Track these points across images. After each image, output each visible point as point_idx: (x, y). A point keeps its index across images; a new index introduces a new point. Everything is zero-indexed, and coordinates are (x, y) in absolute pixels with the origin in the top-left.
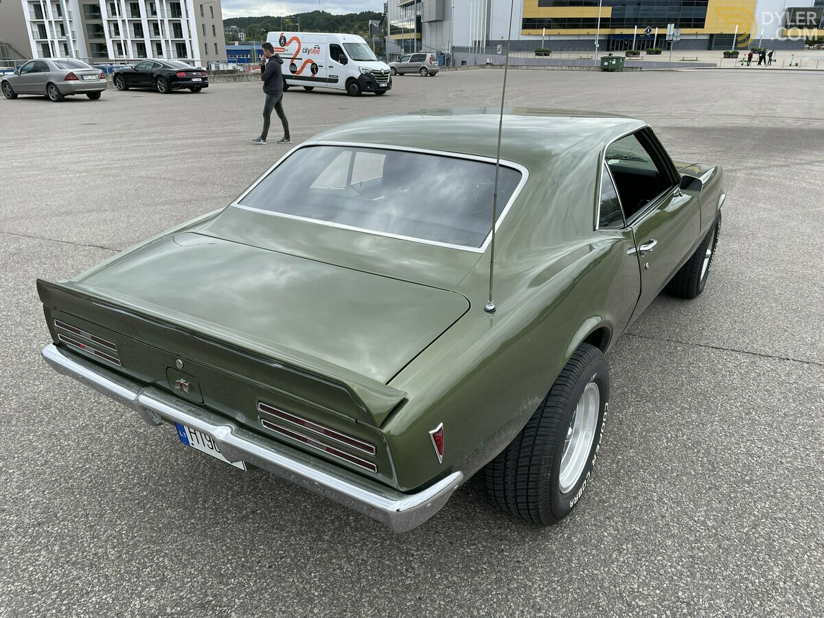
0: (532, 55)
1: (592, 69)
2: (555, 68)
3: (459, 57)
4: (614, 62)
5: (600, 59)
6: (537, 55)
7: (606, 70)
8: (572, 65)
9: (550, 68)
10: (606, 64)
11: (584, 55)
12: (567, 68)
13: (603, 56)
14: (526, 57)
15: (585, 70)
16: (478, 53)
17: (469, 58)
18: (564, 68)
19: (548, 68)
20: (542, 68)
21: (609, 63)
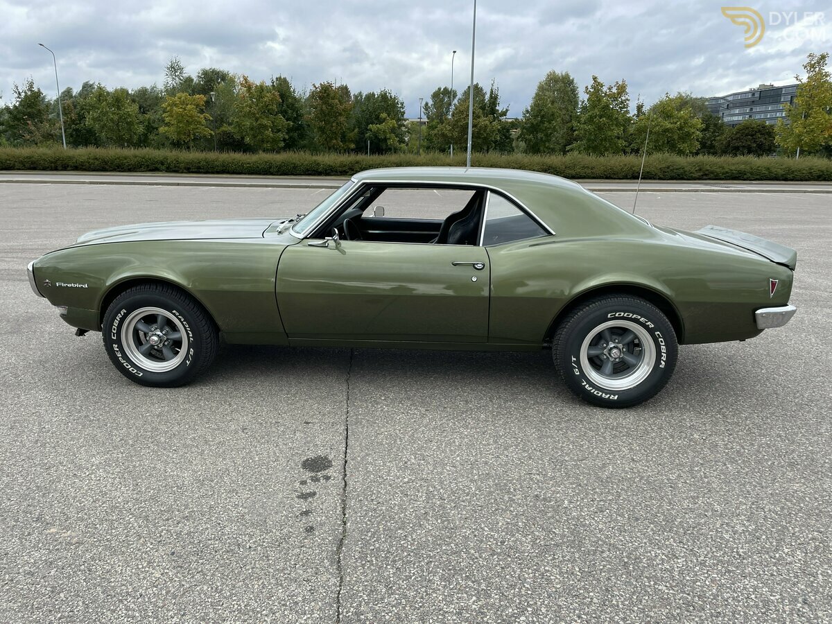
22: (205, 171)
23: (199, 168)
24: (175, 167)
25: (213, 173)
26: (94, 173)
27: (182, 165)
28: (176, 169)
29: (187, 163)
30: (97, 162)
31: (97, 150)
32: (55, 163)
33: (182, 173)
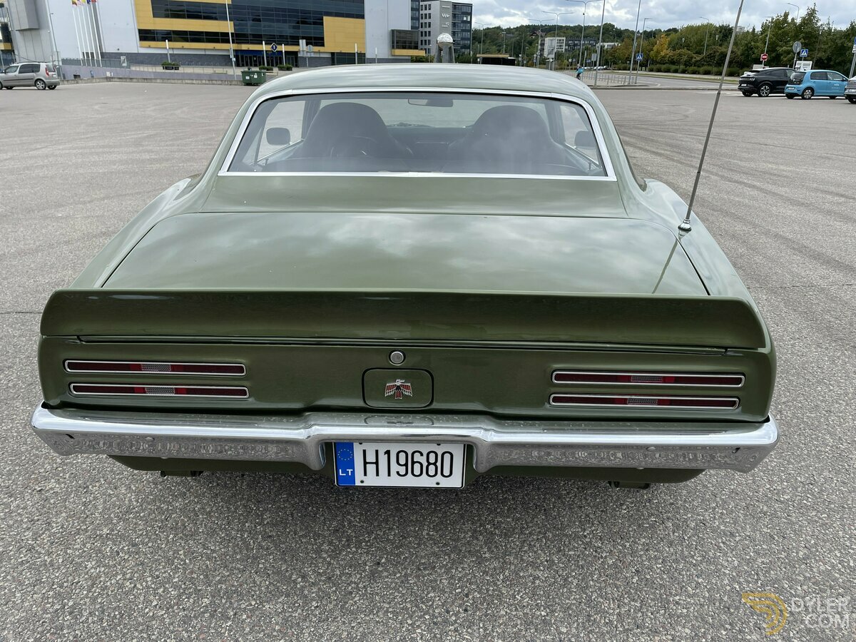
0: (160, 69)
1: (234, 83)
2: (194, 82)
3: (71, 70)
4: (256, 77)
5: (241, 74)
6: (167, 68)
7: (249, 84)
8: (210, 79)
9: (189, 82)
10: (248, 78)
11: (219, 70)
12: (207, 82)
13: (243, 70)
14: (154, 70)
15: (228, 85)
16: (94, 65)
17: (83, 71)
18: (204, 82)
19: (186, 81)
20: (180, 81)
21: (250, 77)
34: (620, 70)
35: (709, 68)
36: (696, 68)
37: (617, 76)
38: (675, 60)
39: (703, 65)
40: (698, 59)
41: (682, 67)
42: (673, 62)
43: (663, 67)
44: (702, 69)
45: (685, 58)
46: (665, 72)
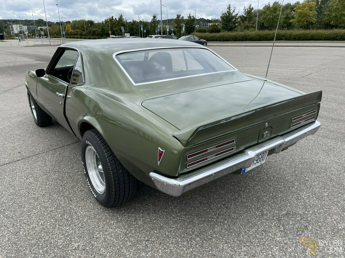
22: (303, 39)
23: (300, 38)
24: (289, 38)
25: (306, 40)
26: (255, 42)
27: (292, 37)
28: (289, 39)
29: (295, 36)
30: (258, 37)
31: (260, 32)
32: (243, 38)
33: (292, 40)
34: (53, 38)
35: (90, 37)
36: (85, 37)
37: (53, 40)
38: (76, 34)
39: (87, 35)
40: (85, 33)
41: (79, 36)
42: (74, 34)
43: (72, 36)
44: (87, 37)
45: (80, 33)
46: (73, 38)
